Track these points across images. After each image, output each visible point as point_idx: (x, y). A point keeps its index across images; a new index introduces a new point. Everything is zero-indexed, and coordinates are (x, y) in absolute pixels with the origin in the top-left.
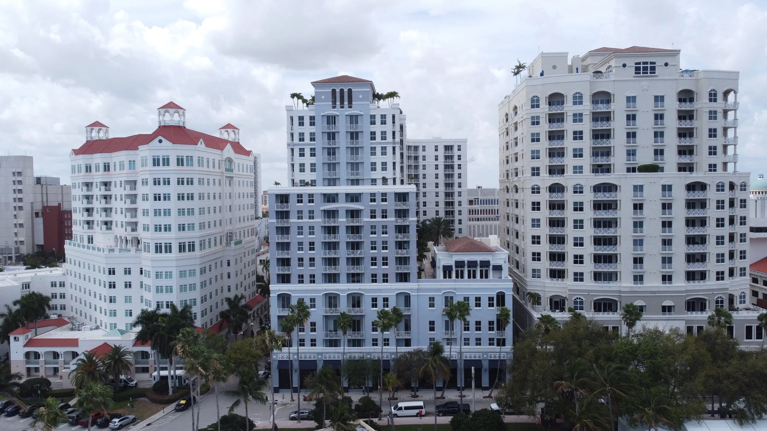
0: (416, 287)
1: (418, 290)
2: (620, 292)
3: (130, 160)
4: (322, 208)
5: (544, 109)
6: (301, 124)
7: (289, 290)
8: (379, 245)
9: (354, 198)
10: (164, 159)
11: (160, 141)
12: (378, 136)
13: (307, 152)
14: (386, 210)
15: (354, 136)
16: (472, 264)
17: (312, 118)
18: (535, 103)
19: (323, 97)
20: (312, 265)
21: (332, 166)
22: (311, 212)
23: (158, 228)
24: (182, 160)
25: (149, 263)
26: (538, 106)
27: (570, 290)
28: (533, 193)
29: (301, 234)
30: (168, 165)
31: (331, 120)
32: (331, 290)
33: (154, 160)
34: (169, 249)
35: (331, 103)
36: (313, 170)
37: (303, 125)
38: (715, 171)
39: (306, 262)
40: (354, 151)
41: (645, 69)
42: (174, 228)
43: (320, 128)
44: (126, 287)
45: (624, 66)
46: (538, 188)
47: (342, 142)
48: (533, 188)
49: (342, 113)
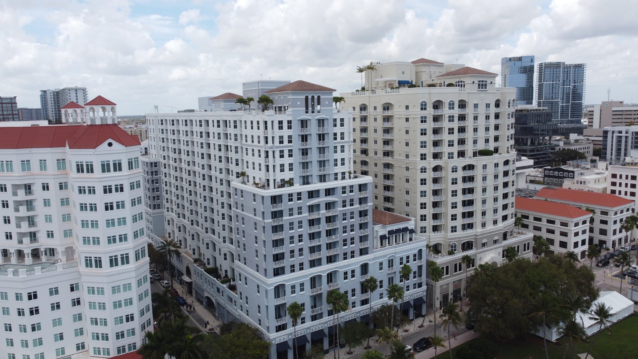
0: (373, 257)
1: (374, 259)
2: (476, 235)
3: (23, 160)
4: (308, 204)
5: (430, 112)
6: (281, 128)
7: (284, 281)
8: (348, 229)
9: (329, 192)
10: (115, 165)
11: (110, 145)
12: (339, 136)
13: (286, 154)
14: (353, 199)
15: (321, 137)
16: (398, 231)
17: (289, 122)
18: (423, 107)
19: (299, 103)
20: (301, 255)
21: (306, 165)
22: (300, 208)
23: (112, 240)
24: (132, 162)
26: (425, 109)
27: (449, 239)
28: (422, 172)
29: (292, 229)
30: (120, 170)
31: (304, 123)
32: (318, 272)
33: (103, 165)
34: (125, 259)
35: (305, 109)
36: (291, 169)
37: (282, 129)
39: (297, 253)
40: (322, 150)
41: (482, 85)
42: (130, 236)
43: (296, 131)
44: (53, 308)
45: (473, 83)
46: (425, 169)
47: (313, 143)
48: (422, 169)
49: (312, 118)
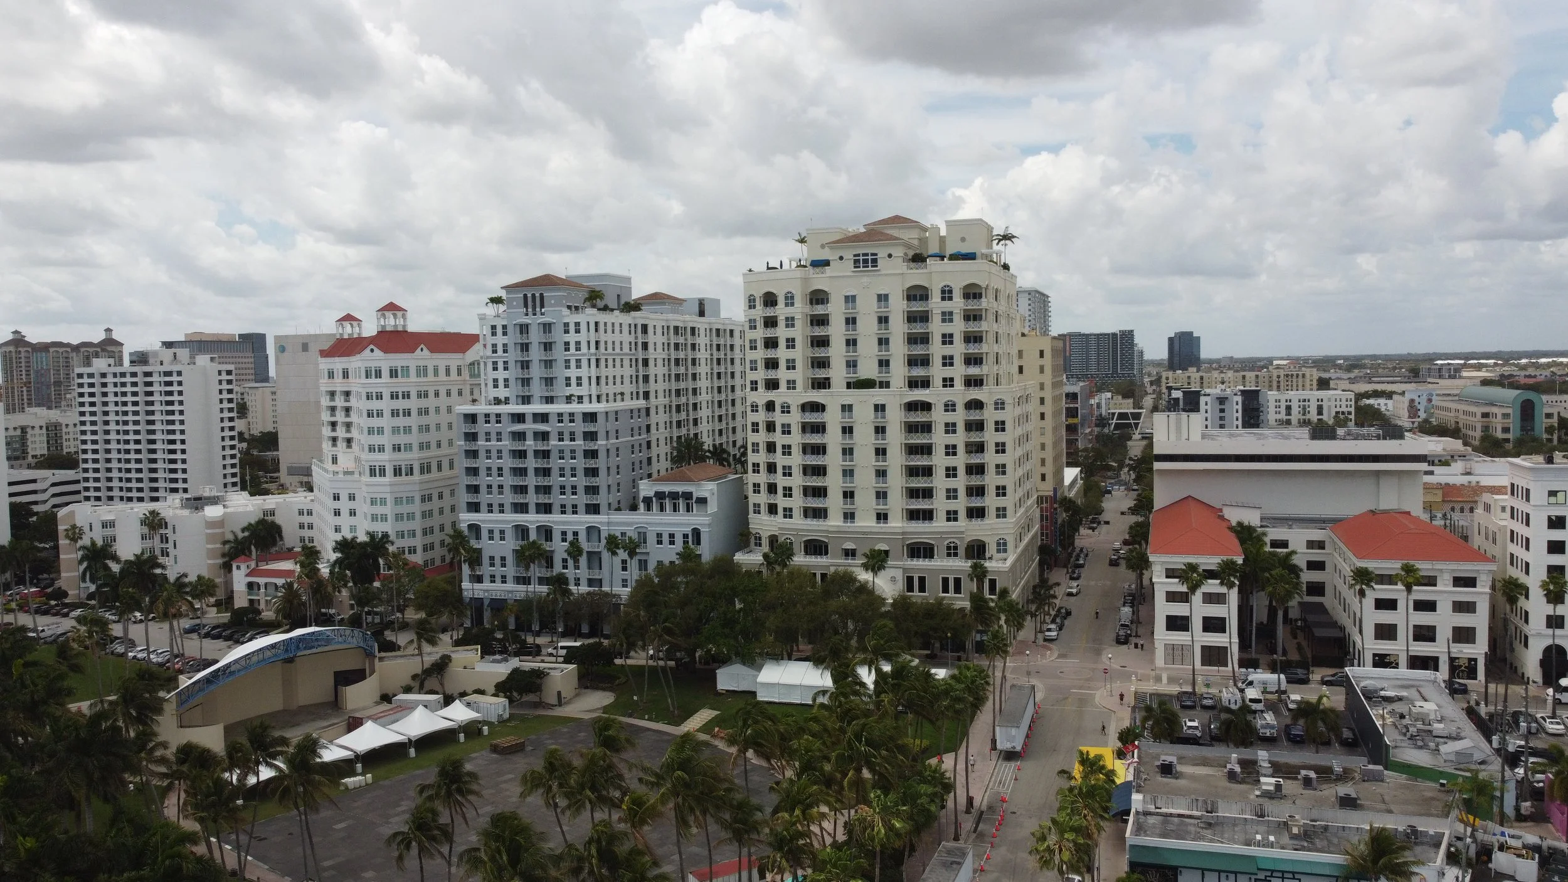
0: (607, 520)
1: (609, 524)
2: (830, 532)
4: (510, 429)
5: (760, 311)
6: (494, 334)
7: (478, 521)
8: (568, 472)
9: (543, 418)
10: (376, 371)
11: (372, 351)
12: (572, 347)
13: (500, 366)
14: (574, 432)
15: (548, 346)
16: (674, 496)
17: (504, 327)
18: (752, 303)
19: (516, 303)
20: (501, 493)
21: (526, 382)
22: (499, 434)
23: (372, 449)
24: (396, 371)
25: (362, 488)
26: (754, 307)
27: (780, 529)
28: (753, 411)
29: (490, 458)
30: (381, 377)
31: (524, 329)
32: (524, 521)
33: (366, 371)
34: (383, 473)
35: (523, 310)
36: (506, 386)
37: (496, 335)
38: (952, 386)
39: (495, 489)
40: (548, 364)
41: (866, 261)
42: (389, 448)
43: (513, 338)
44: (351, 515)
45: (842, 258)
46: (757, 406)
47: (536, 354)
48: (754, 405)
49: (534, 321)
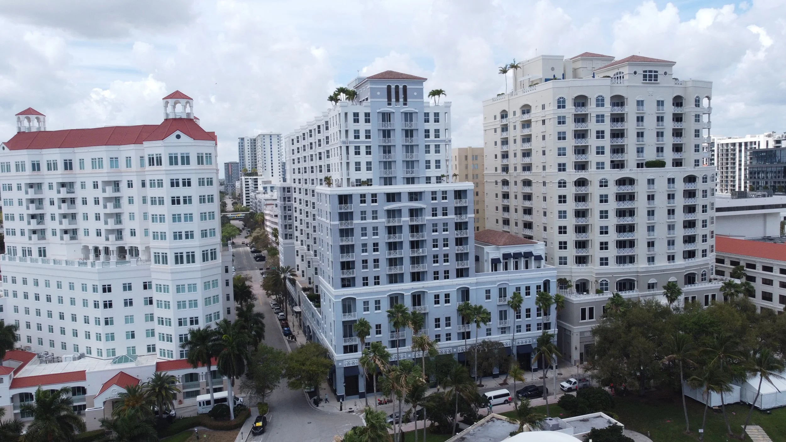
0: (475, 281)
1: (477, 284)
2: (637, 272)
3: (112, 157)
4: (386, 208)
5: (570, 110)
6: (356, 121)
7: (354, 294)
8: (440, 243)
9: (414, 196)
10: (182, 158)
12: (432, 134)
13: (363, 150)
14: (446, 208)
15: (409, 133)
16: (517, 256)
17: (367, 115)
18: (561, 104)
19: (379, 93)
20: (376, 266)
21: (387, 165)
22: (374, 212)
23: (177, 236)
25: (169, 276)
26: (564, 107)
27: (597, 274)
28: (560, 187)
29: (365, 235)
30: (188, 163)
31: (386, 117)
32: (399, 290)
33: (171, 158)
34: (191, 258)
35: (386, 100)
36: (369, 169)
37: (358, 122)
39: (371, 263)
40: (409, 149)
41: (650, 76)
42: (197, 234)
43: (375, 125)
44: (126, 304)
45: (635, 73)
46: (565, 183)
47: (398, 139)
48: (560, 183)
49: (397, 109)
